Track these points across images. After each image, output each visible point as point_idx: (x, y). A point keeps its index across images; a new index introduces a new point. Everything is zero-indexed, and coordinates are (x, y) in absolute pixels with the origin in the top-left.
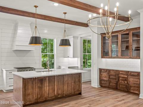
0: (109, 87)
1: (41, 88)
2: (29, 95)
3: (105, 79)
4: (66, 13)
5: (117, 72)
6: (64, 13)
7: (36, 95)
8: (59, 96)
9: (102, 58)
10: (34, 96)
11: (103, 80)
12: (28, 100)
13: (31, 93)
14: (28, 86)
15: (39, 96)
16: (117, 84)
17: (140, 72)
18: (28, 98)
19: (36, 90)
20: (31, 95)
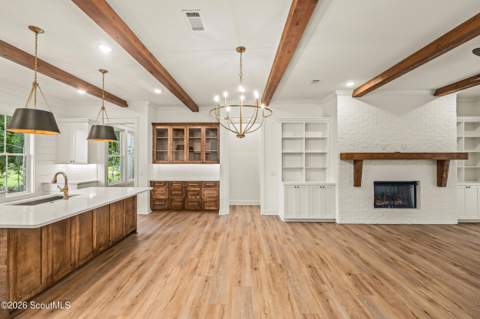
0: (169, 209)
1: (60, 244)
2: (28, 273)
3: (162, 197)
4: (105, 72)
5: (184, 185)
6: (101, 70)
7: (50, 265)
8: (101, 249)
9: (154, 162)
10: (44, 270)
11: (159, 200)
12: (24, 290)
13: (33, 268)
14: (25, 249)
15: (56, 266)
16: (183, 202)
17: (219, 182)
18: (26, 282)
19: (50, 252)
20: (34, 273)
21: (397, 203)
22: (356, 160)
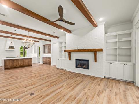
2: (7, 65)
8: (22, 66)
9: (44, 53)
10: (10, 66)
21: (83, 67)
22: (70, 52)
